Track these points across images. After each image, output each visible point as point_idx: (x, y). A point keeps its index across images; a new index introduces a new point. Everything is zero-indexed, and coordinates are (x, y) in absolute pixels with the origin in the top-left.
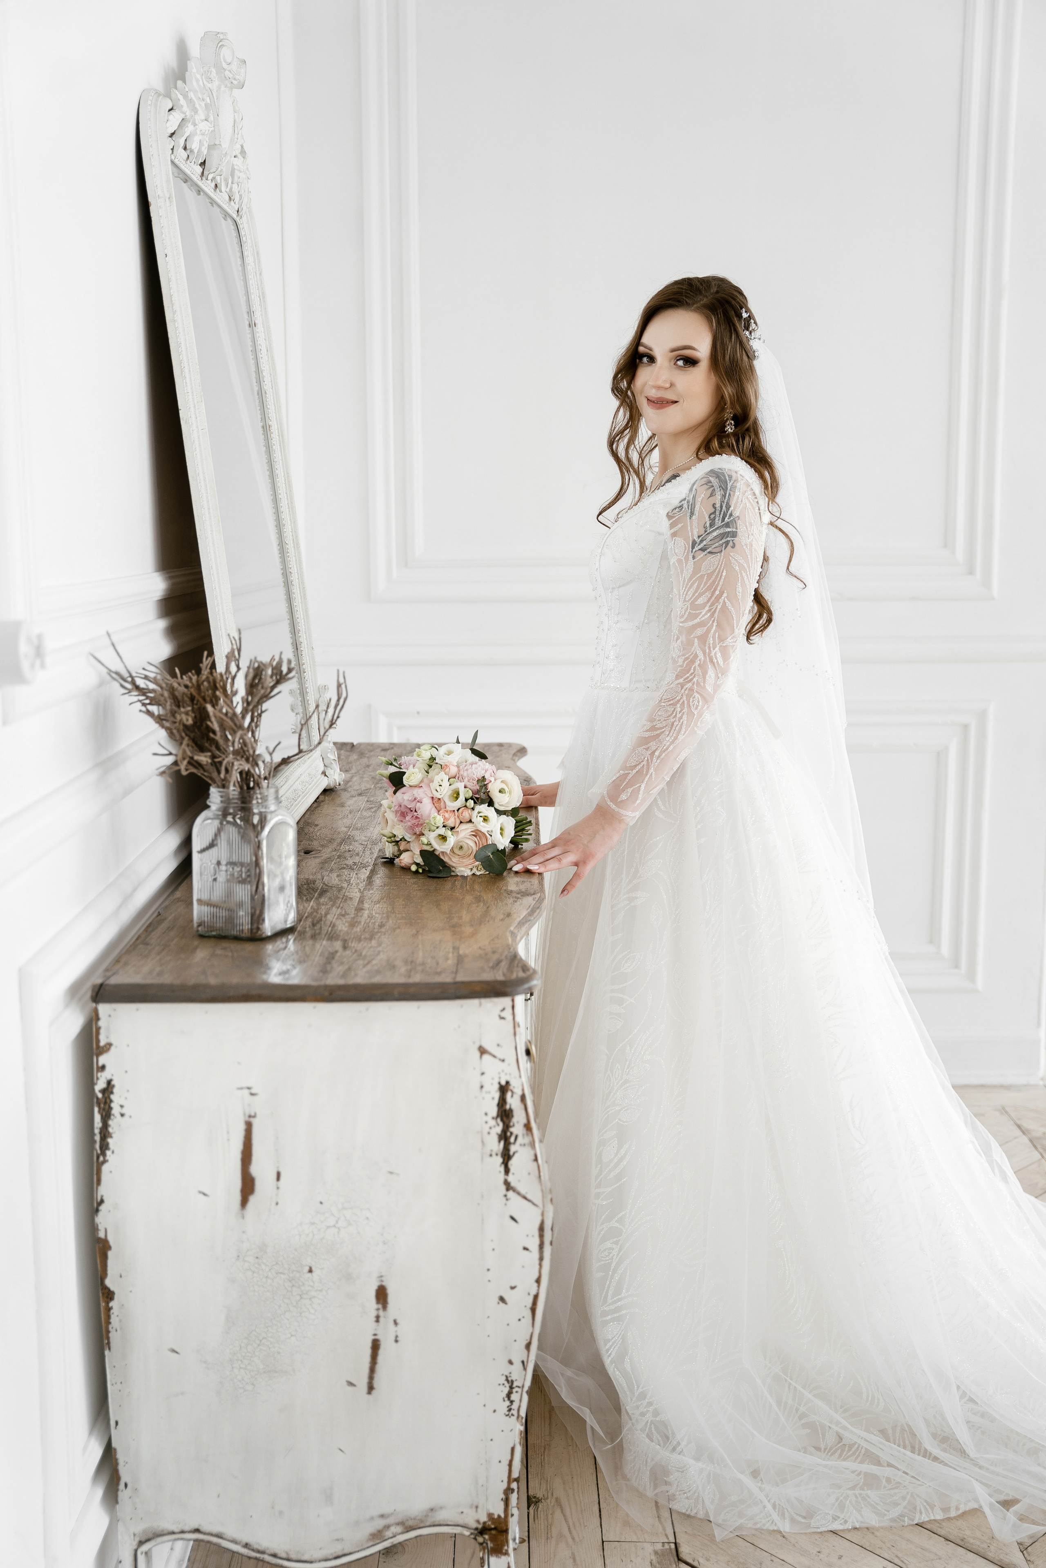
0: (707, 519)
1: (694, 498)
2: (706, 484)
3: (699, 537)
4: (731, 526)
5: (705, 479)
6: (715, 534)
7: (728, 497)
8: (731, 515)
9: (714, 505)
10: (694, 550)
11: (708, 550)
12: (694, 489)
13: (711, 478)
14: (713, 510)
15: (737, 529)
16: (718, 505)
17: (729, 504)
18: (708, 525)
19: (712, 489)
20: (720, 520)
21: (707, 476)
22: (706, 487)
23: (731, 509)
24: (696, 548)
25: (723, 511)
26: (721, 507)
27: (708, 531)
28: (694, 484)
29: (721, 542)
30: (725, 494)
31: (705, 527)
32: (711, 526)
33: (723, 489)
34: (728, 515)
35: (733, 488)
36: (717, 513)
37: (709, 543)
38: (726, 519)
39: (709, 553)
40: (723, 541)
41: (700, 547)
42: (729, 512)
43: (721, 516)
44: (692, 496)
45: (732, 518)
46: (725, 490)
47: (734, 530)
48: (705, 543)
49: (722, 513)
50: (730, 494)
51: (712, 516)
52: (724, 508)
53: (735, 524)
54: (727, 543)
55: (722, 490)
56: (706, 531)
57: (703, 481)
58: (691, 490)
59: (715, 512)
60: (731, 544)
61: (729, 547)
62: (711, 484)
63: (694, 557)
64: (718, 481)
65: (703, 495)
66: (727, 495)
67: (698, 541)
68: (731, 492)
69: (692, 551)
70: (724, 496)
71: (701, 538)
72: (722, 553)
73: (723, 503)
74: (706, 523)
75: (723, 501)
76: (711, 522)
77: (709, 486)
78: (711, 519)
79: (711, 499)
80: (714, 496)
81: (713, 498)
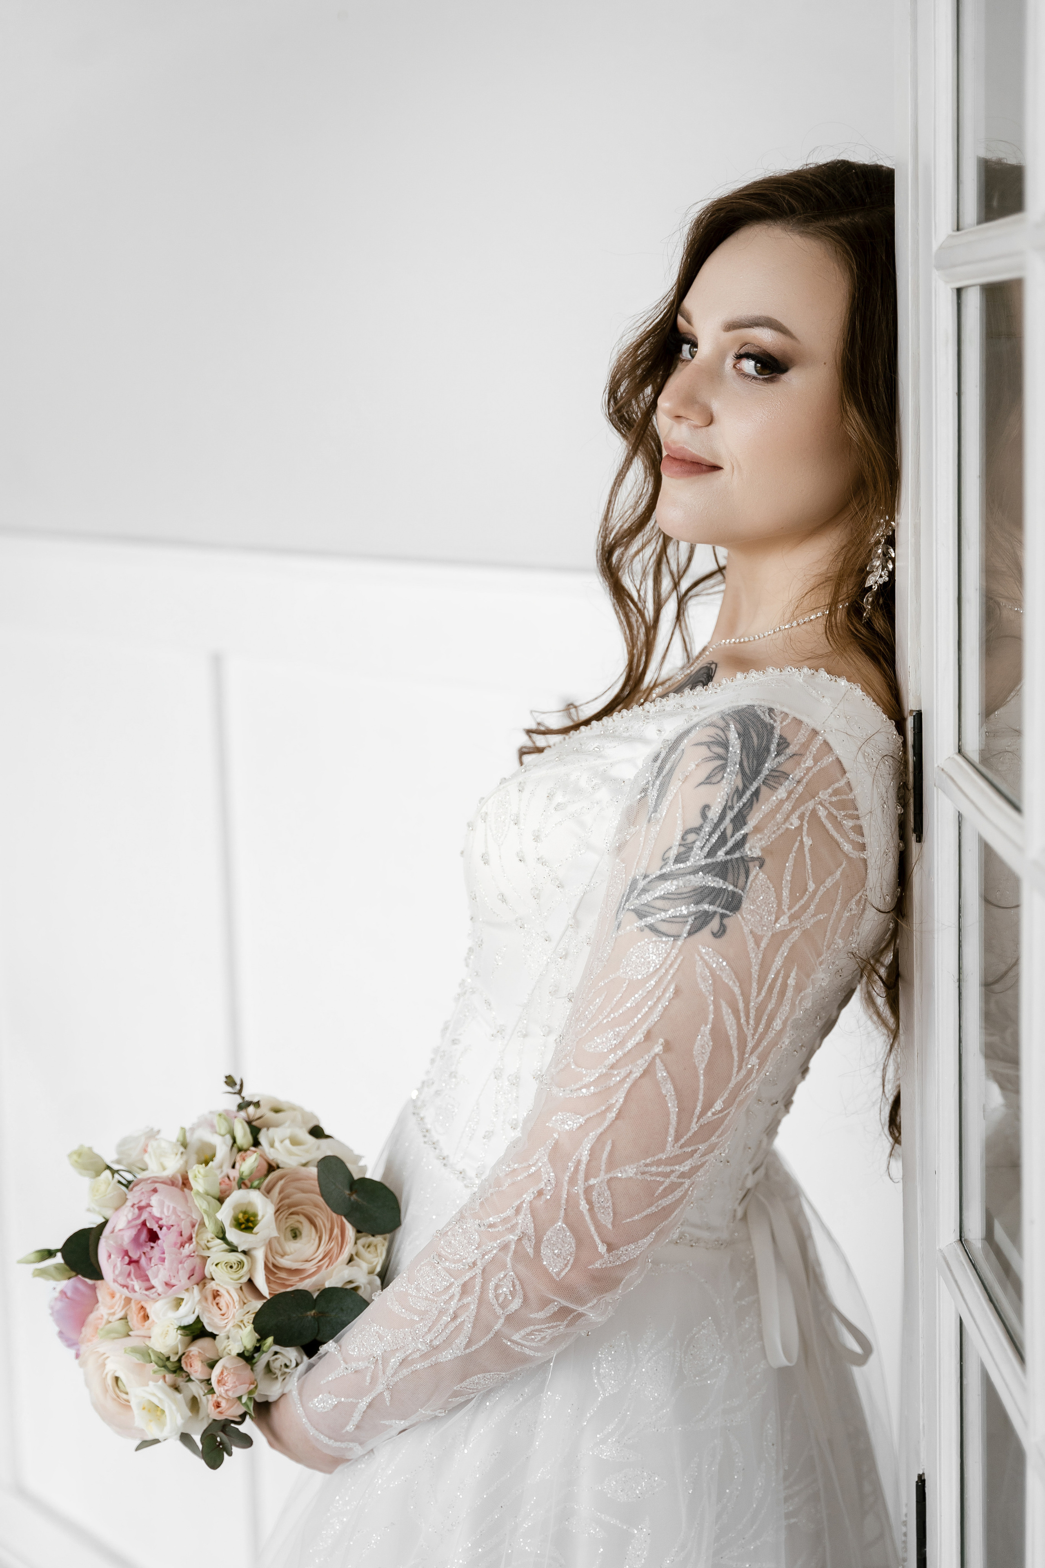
0: (677, 841)
1: (672, 770)
2: (708, 745)
3: (645, 877)
4: (730, 877)
6: (681, 883)
7: (751, 799)
8: (738, 846)
9: (705, 810)
11: (650, 920)
12: (680, 747)
14: (697, 821)
17: (743, 815)
18: (673, 853)
19: (721, 762)
20: (706, 850)
22: (704, 752)
23: (746, 829)
24: (630, 904)
25: (722, 827)
26: (723, 819)
27: (667, 870)
28: (685, 734)
30: (746, 787)
31: (665, 860)
32: (678, 860)
33: (745, 772)
34: (728, 845)
35: (778, 774)
36: (706, 832)
37: (660, 902)
39: (652, 928)
41: (637, 903)
43: (711, 843)
44: (669, 765)
45: (739, 856)
46: (749, 778)
47: (737, 889)
49: (718, 835)
50: (756, 793)
52: (727, 823)
56: (661, 868)
59: (702, 827)
60: (715, 924)
61: (706, 933)
65: (690, 771)
67: (639, 885)
68: (764, 790)
69: (623, 907)
70: (740, 792)
71: (646, 881)
72: (676, 937)
73: (728, 811)
74: (670, 848)
75: (730, 804)
76: (682, 849)
77: (711, 754)
78: (683, 843)
79: (704, 788)
80: (710, 783)
81: (708, 786)
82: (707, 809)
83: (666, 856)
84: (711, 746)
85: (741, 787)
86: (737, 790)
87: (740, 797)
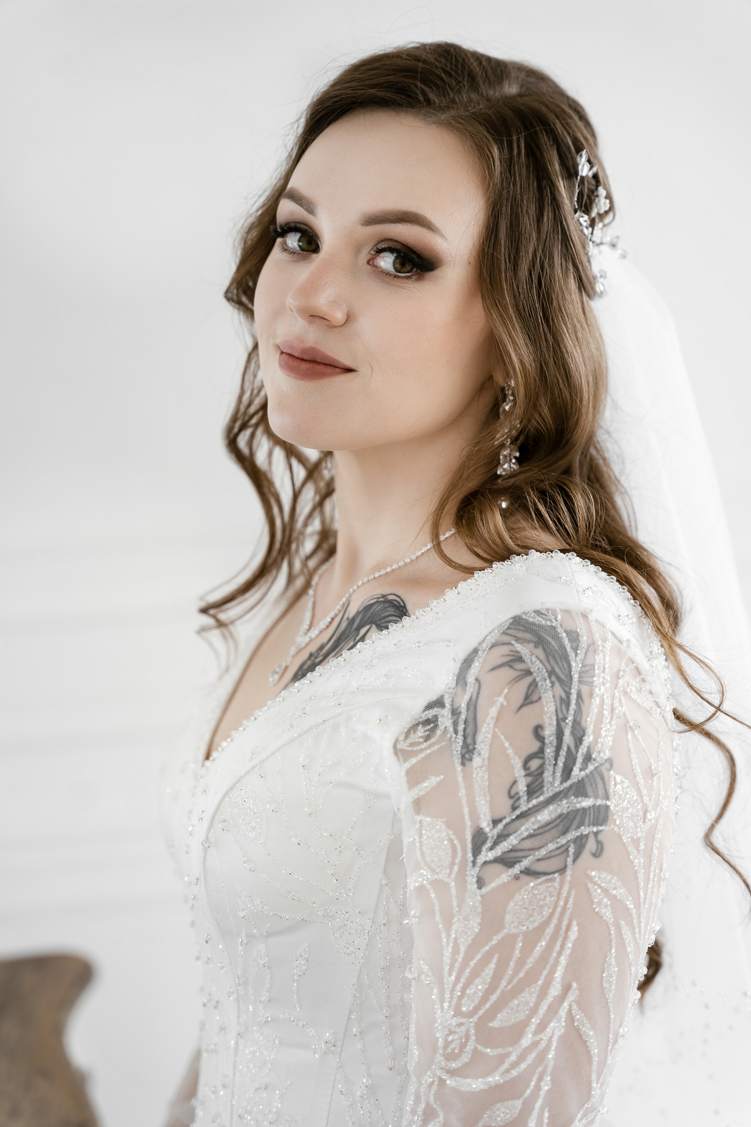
0: (519, 772)
1: (473, 705)
2: (509, 664)
3: (495, 822)
4: (590, 792)
5: (504, 650)
6: (545, 816)
7: (578, 704)
8: (588, 758)
9: (538, 731)
10: (482, 858)
11: (525, 863)
12: (471, 679)
13: (519, 647)
14: (535, 746)
15: (607, 797)
16: (549, 732)
17: (579, 724)
18: (522, 787)
19: (528, 680)
20: (558, 774)
21: (506, 639)
22: (507, 673)
23: (588, 740)
24: (487, 855)
25: (563, 748)
26: (560, 734)
27: (524, 808)
28: (467, 662)
29: (563, 841)
30: (568, 694)
31: (514, 798)
32: (531, 792)
33: (558, 678)
34: (580, 760)
35: (587, 671)
36: (549, 751)
37: (527, 844)
38: (576, 771)
39: (528, 871)
40: (572, 835)
41: (498, 851)
42: (583, 750)
43: (560, 764)
44: (466, 698)
45: (591, 767)
46: (566, 682)
47: (599, 802)
48: (512, 841)
49: (563, 753)
50: (579, 696)
51: (535, 764)
52: (568, 738)
53: (600, 786)
54: (580, 842)
55: (557, 685)
56: (514, 808)
57: (499, 655)
58: (461, 679)
59: (541, 751)
60: (591, 845)
61: (586, 856)
62: (520, 666)
63: (480, 883)
64: (542, 656)
65: (501, 699)
66: (574, 697)
67: (492, 833)
68: (585, 689)
69: (474, 863)
70: (566, 702)
71: (500, 826)
72: (562, 871)
73: (563, 724)
74: (515, 782)
75: (561, 716)
76: (530, 779)
77: (518, 673)
78: (528, 772)
79: (525, 710)
80: (532, 702)
81: (531, 707)
82: (539, 730)
83: (513, 792)
84: (511, 664)
85: (564, 696)
86: (562, 699)
87: (568, 705)
